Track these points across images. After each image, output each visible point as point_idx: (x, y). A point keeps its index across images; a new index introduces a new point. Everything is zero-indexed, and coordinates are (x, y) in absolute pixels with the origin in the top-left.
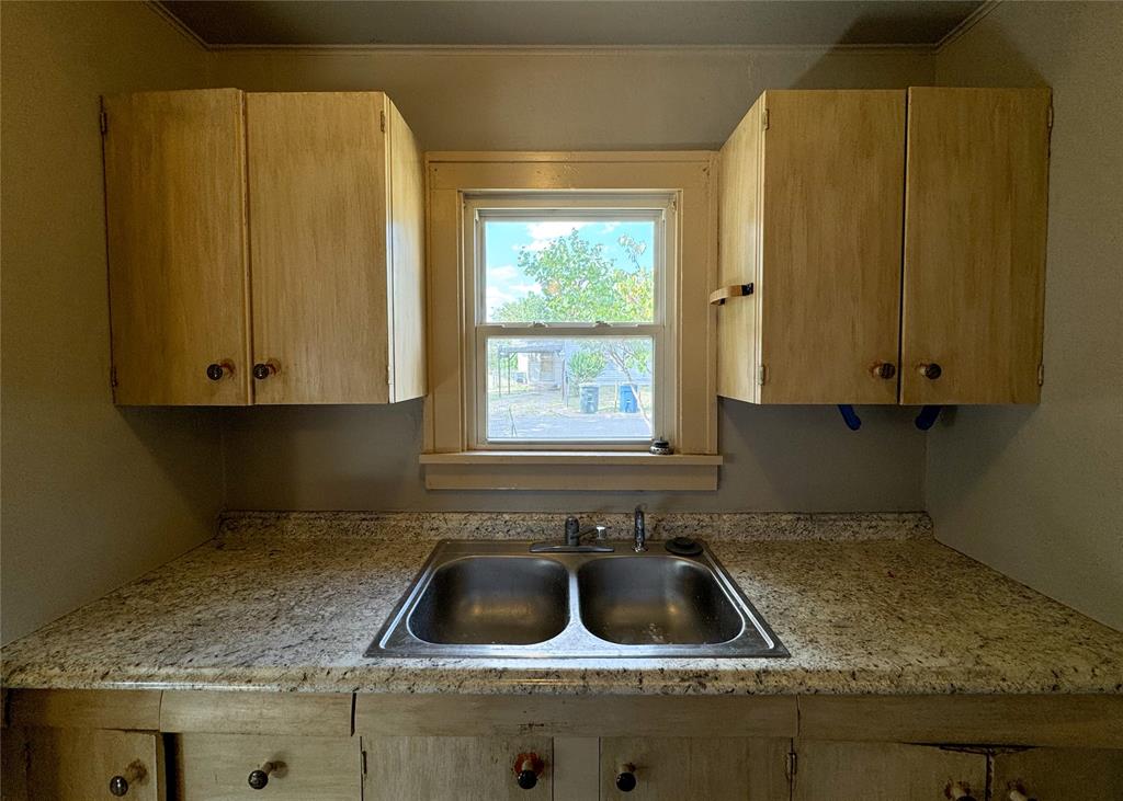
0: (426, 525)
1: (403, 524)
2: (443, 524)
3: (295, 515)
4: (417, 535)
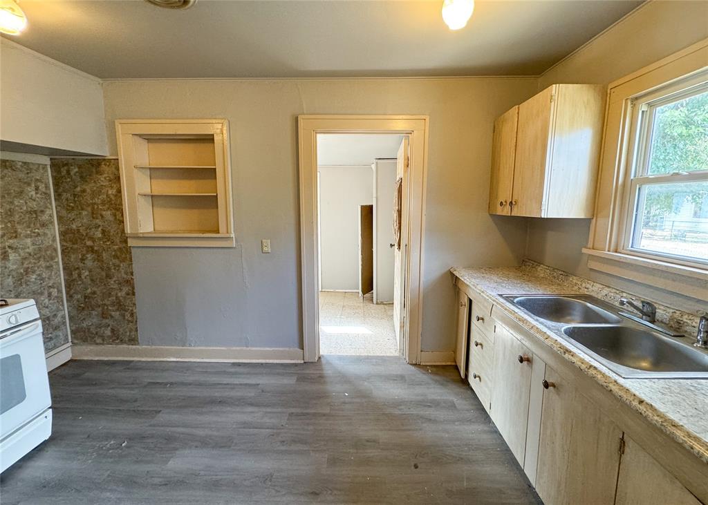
0: (584, 285)
1: (574, 281)
2: (590, 287)
3: (542, 265)
4: (579, 288)
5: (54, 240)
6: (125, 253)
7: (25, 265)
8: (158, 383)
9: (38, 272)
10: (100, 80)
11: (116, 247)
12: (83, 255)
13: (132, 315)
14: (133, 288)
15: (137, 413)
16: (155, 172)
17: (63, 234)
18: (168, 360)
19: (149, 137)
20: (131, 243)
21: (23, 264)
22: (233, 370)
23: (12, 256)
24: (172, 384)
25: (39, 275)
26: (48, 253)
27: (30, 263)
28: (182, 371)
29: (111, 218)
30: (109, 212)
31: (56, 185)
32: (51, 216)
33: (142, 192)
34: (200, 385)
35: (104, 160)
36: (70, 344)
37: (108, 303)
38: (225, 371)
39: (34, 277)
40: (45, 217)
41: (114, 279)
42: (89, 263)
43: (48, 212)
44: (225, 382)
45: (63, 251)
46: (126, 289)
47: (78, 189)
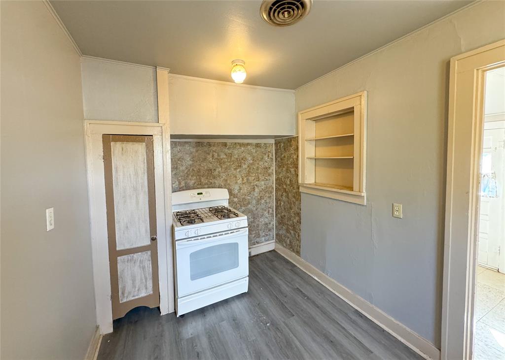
5: (273, 183)
6: (298, 195)
7: (261, 195)
8: (301, 291)
9: (265, 199)
10: (294, 91)
11: (294, 191)
12: (282, 193)
13: (299, 236)
14: (300, 219)
15: (282, 306)
16: (318, 142)
17: (276, 180)
18: (313, 277)
19: (315, 119)
20: (301, 190)
21: (260, 194)
22: (354, 317)
23: (257, 190)
24: (308, 298)
25: (265, 201)
26: (270, 189)
27: (262, 194)
28: (318, 292)
29: (294, 173)
30: (293, 169)
31: (276, 154)
32: (273, 170)
33: (309, 156)
34: (324, 312)
35: (293, 138)
36: (274, 241)
37: (290, 224)
38: (346, 314)
39: (263, 201)
40: (270, 171)
41: (293, 210)
42: (284, 198)
43: (272, 168)
44: (343, 325)
45: (276, 189)
46: (297, 218)
47: (283, 156)
